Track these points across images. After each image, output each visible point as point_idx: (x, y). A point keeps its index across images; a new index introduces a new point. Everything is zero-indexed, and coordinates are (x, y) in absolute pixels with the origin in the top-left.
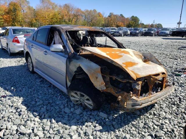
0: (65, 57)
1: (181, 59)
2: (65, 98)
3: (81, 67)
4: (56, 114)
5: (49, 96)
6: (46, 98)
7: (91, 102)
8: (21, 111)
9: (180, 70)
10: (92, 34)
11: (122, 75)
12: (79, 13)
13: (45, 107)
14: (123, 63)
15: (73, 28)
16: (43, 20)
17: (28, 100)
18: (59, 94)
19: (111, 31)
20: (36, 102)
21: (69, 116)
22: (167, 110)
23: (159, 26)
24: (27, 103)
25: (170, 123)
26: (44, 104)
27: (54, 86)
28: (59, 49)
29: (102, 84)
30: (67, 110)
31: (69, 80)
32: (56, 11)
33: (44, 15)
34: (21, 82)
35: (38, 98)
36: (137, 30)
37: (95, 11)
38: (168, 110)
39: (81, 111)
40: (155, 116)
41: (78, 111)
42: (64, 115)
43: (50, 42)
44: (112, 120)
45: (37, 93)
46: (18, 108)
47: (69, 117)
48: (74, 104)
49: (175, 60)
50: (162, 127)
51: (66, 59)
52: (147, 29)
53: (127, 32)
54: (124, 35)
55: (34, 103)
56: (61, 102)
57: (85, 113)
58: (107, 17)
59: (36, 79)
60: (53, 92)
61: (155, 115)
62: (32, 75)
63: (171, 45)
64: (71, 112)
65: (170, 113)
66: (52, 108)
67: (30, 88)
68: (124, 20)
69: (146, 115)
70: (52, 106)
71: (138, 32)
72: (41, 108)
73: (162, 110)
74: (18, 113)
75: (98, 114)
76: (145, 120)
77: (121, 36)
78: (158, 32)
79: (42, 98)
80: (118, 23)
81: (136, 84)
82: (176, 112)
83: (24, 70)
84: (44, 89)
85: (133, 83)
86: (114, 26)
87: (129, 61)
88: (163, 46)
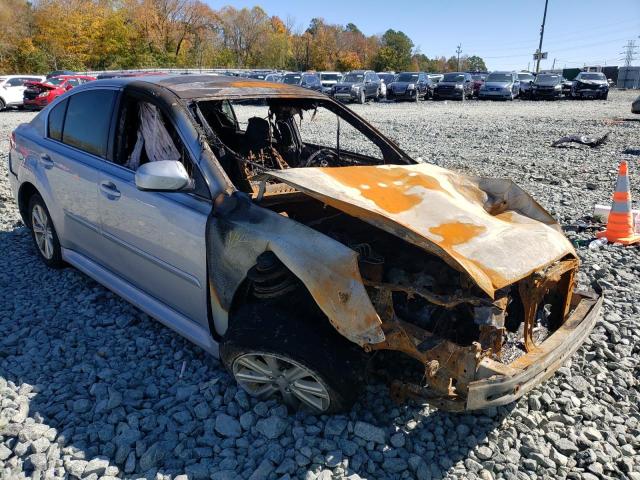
0: (201, 212)
1: (571, 180)
2: (206, 367)
3: (271, 253)
4: (186, 448)
5: (143, 366)
6: (128, 375)
7: (319, 388)
8: (31, 450)
9: (582, 225)
10: (284, 109)
11: (427, 273)
12: (204, 20)
13: (132, 419)
14: (433, 230)
15: (217, 91)
16: (66, 45)
17: (54, 391)
18: (178, 356)
19: (325, 85)
20: (92, 398)
21: (236, 447)
22: (581, 383)
23: (475, 65)
24: (55, 408)
25: (605, 436)
26: (125, 406)
27: (151, 318)
28: (172, 179)
29: (369, 321)
30: (225, 424)
31: (219, 299)
32: (115, 9)
33: (70, 25)
34: (13, 309)
35: (97, 379)
36: (408, 79)
37: (258, 11)
38: (586, 384)
39: (284, 425)
40: (550, 414)
41: (271, 427)
42: (217, 449)
43: (127, 146)
44: (404, 447)
45: (88, 356)
46: (16, 439)
47: (237, 454)
48: (249, 397)
49: (553, 187)
50: (585, 458)
51: (204, 219)
52: (442, 76)
53: (376, 87)
54: (368, 99)
55: (81, 404)
56: (194, 388)
57: (298, 431)
58: (303, 32)
59: (74, 290)
60: (153, 347)
61: (547, 410)
62: (54, 275)
63: (528, 132)
64: (243, 430)
65: (591, 393)
66: (163, 420)
67: (57, 336)
68: (362, 44)
69: (519, 414)
70: (162, 410)
71: (412, 86)
72: (116, 425)
73: (565, 385)
74: (20, 461)
75: (350, 429)
76: (522, 435)
77: (360, 102)
78: (477, 86)
79: (114, 376)
80: (341, 54)
81: (490, 310)
82: (611, 389)
83: (17, 254)
84: (114, 336)
85: (480, 306)
86: (329, 65)
87: (451, 217)
88: (505, 136)
